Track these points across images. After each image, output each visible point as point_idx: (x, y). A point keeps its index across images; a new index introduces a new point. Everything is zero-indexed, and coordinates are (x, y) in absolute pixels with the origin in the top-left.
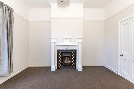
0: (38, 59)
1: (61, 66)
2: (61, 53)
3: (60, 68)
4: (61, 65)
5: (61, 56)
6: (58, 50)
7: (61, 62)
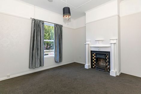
0: (80, 57)
1: (95, 67)
2: (95, 54)
3: (94, 68)
4: (95, 65)
5: (95, 57)
6: (91, 51)
7: (95, 62)
